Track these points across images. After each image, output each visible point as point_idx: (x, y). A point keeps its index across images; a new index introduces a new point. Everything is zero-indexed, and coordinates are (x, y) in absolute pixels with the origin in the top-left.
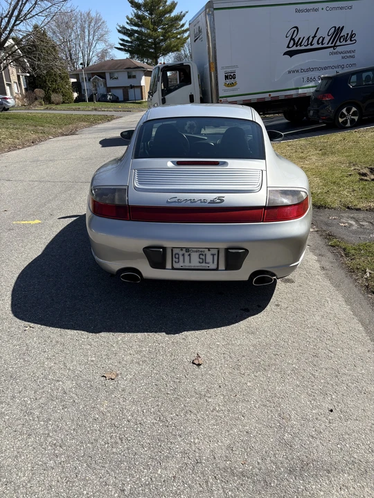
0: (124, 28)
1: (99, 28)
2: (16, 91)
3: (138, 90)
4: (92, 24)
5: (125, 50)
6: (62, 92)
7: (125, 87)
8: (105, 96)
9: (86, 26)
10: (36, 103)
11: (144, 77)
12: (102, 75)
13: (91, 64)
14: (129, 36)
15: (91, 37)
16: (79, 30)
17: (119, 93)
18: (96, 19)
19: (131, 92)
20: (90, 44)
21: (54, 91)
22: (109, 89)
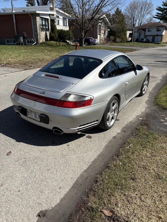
0: (160, 7)
1: (149, 8)
2: (102, 37)
3: (160, 37)
4: (147, 6)
5: (158, 18)
6: (122, 38)
7: (154, 35)
8: (143, 39)
9: (144, 7)
10: (109, 42)
11: (165, 31)
12: (144, 30)
13: (142, 24)
14: (161, 11)
15: (145, 12)
16: (140, 9)
17: (150, 39)
18: (149, 4)
19: (156, 38)
20: (143, 16)
21: (119, 37)
22: (146, 36)
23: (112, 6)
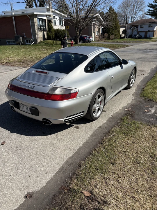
0: (151, 4)
1: (141, 5)
2: (97, 34)
3: (152, 33)
4: (139, 4)
5: (150, 15)
6: (115, 35)
7: (146, 31)
8: (136, 35)
9: (136, 5)
10: (103, 39)
11: (156, 27)
12: (137, 26)
13: (135, 21)
14: (153, 8)
15: (137, 10)
16: (132, 7)
17: (143, 34)
18: (141, 2)
19: (149, 33)
20: (136, 13)
21: (112, 34)
22: (138, 32)
23: (104, 5)
